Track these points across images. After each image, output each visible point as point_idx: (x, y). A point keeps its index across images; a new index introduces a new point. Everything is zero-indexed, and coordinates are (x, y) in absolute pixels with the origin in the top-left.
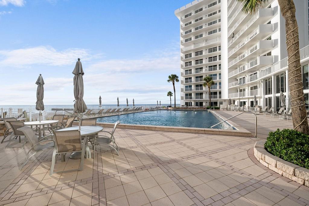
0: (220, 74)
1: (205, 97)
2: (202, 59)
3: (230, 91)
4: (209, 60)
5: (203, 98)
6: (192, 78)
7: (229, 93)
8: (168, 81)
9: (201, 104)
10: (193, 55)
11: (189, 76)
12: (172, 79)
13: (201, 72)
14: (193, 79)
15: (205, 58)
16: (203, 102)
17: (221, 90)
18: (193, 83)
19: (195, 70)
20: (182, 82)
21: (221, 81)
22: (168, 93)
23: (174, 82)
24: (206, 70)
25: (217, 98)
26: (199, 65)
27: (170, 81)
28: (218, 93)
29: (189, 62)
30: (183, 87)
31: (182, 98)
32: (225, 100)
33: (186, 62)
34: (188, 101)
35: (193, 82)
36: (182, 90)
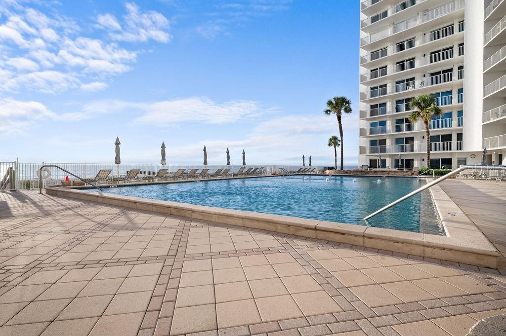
0: (461, 91)
1: (419, 146)
2: (414, 58)
3: (489, 129)
4: (432, 57)
5: (413, 151)
6: (388, 104)
7: (484, 135)
8: (327, 112)
9: (409, 163)
10: (391, 51)
11: (379, 99)
12: (335, 107)
13: (410, 89)
14: (390, 107)
15: (421, 54)
16: (413, 160)
17: (462, 130)
18: (390, 116)
19: (395, 85)
20: (362, 115)
21: (462, 107)
22: (331, 140)
23: (340, 113)
24: (423, 83)
25: (450, 149)
26: (406, 73)
27: (330, 111)
28: (454, 138)
29: (380, 69)
30: (366, 125)
31: (362, 150)
32: (473, 155)
33: (372, 69)
34: (376, 156)
35: (390, 112)
36: (362, 132)
